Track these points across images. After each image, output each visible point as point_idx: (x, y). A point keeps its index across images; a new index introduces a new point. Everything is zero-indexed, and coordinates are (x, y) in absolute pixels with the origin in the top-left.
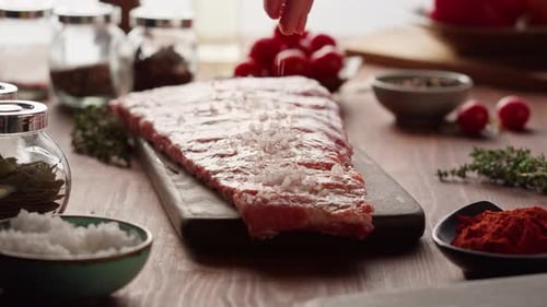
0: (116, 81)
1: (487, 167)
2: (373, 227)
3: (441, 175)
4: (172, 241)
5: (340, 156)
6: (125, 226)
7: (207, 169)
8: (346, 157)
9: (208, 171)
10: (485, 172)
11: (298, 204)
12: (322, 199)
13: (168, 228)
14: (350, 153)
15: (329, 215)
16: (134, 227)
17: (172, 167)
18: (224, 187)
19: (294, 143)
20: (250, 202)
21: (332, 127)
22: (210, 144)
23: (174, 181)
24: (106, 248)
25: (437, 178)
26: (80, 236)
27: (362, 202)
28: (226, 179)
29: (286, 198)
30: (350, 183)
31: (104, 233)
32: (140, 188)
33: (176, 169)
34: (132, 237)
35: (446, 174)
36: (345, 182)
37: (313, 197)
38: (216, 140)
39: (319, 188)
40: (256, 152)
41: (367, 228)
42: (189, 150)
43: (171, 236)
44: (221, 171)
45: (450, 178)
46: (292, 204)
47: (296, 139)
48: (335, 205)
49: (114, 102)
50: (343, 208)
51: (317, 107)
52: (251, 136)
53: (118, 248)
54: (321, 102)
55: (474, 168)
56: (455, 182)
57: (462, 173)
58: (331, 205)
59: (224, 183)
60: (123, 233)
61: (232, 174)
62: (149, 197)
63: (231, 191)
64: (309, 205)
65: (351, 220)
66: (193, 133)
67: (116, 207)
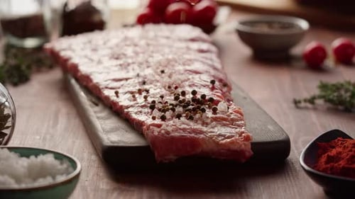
0: (49, 26)
1: (331, 97)
2: (252, 153)
3: (296, 103)
4: (94, 161)
5: (223, 94)
6: (59, 156)
7: (121, 104)
8: (227, 93)
9: (122, 106)
10: (330, 101)
11: (193, 135)
12: (211, 130)
13: (91, 150)
14: (230, 89)
15: (217, 144)
16: (65, 156)
17: (94, 100)
18: (134, 119)
19: (187, 83)
20: (156, 134)
21: (215, 69)
22: (122, 83)
23: (95, 112)
24: (44, 176)
25: (293, 105)
26: (23, 167)
27: (243, 133)
28: (136, 113)
29: (184, 130)
30: (232, 116)
31: (43, 163)
32: (68, 114)
33: (97, 102)
34: (65, 166)
35: (300, 102)
36: (229, 116)
37: (205, 129)
38: (127, 79)
39: (209, 121)
40: (158, 90)
41: (247, 154)
42: (107, 88)
43: (94, 157)
44: (132, 106)
45: (303, 104)
46: (188, 135)
47: (189, 79)
48: (222, 136)
49: (48, 46)
50: (228, 138)
51: (202, 51)
52: (154, 76)
53: (54, 178)
54: (205, 46)
55: (320, 97)
56: (306, 108)
57: (312, 101)
58: (220, 135)
59: (134, 116)
60: (57, 163)
61: (140, 109)
62: (76, 122)
63: (141, 124)
64: (202, 136)
65: (235, 147)
66: (108, 73)
67: (51, 131)
